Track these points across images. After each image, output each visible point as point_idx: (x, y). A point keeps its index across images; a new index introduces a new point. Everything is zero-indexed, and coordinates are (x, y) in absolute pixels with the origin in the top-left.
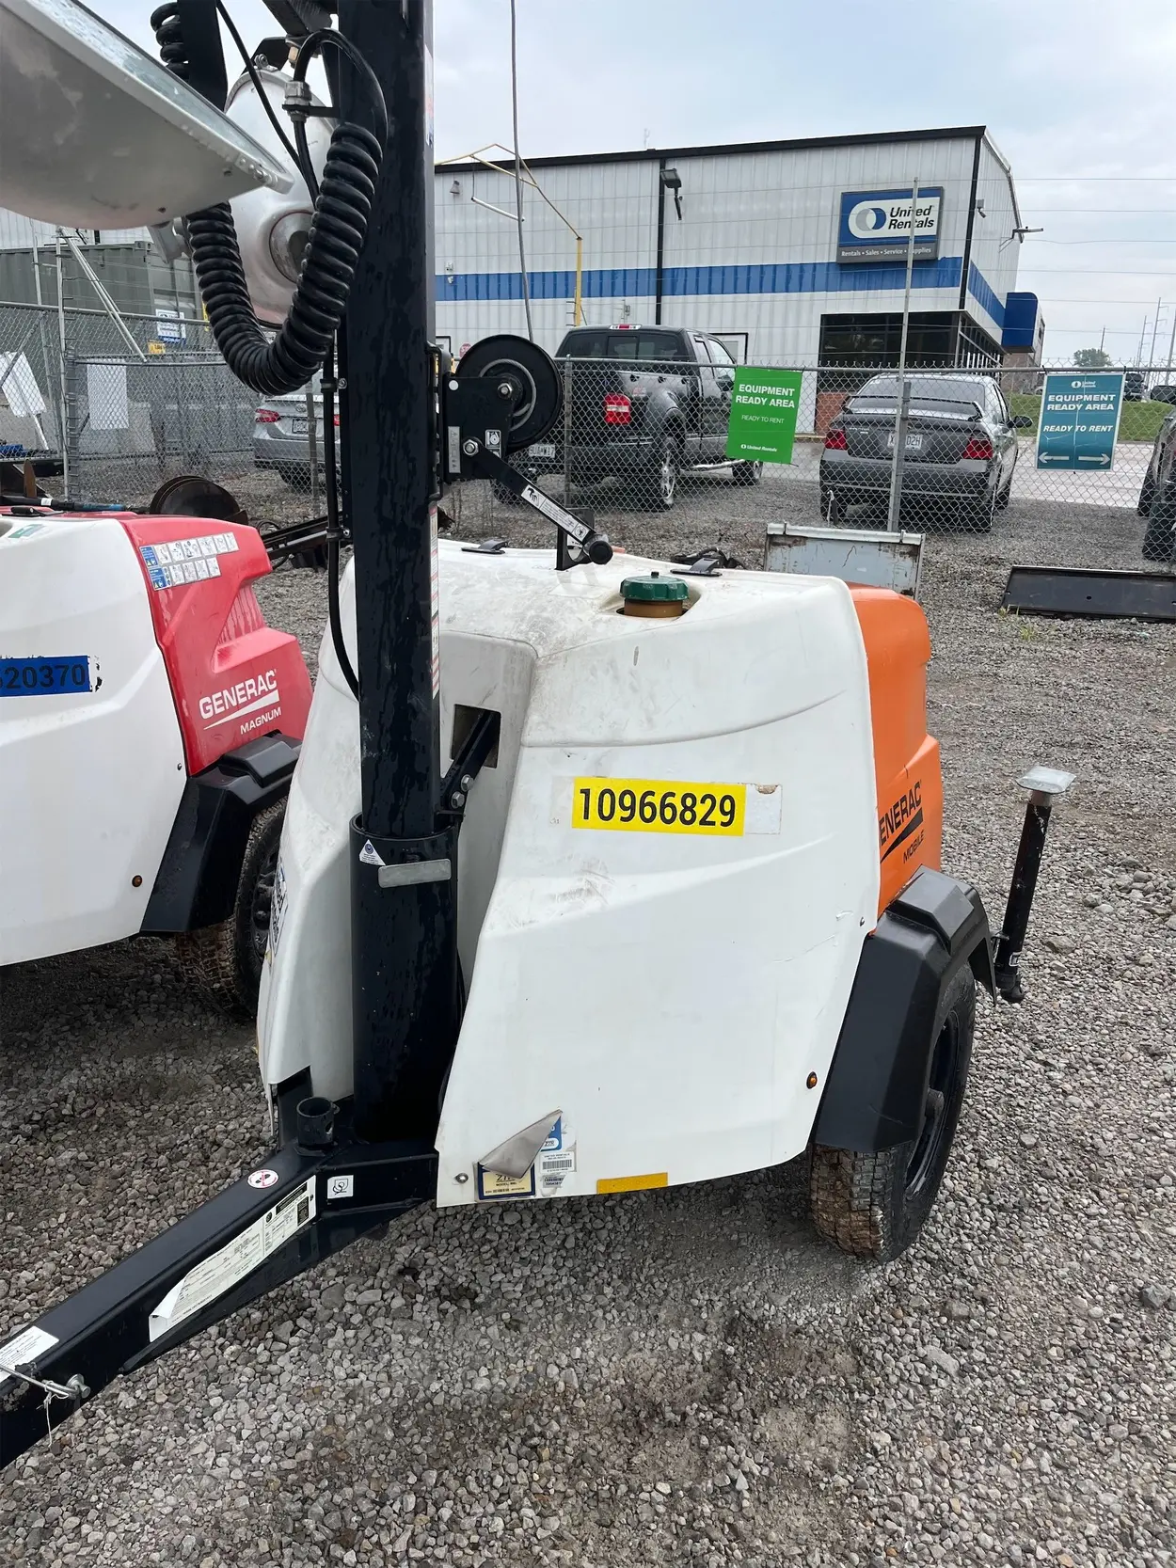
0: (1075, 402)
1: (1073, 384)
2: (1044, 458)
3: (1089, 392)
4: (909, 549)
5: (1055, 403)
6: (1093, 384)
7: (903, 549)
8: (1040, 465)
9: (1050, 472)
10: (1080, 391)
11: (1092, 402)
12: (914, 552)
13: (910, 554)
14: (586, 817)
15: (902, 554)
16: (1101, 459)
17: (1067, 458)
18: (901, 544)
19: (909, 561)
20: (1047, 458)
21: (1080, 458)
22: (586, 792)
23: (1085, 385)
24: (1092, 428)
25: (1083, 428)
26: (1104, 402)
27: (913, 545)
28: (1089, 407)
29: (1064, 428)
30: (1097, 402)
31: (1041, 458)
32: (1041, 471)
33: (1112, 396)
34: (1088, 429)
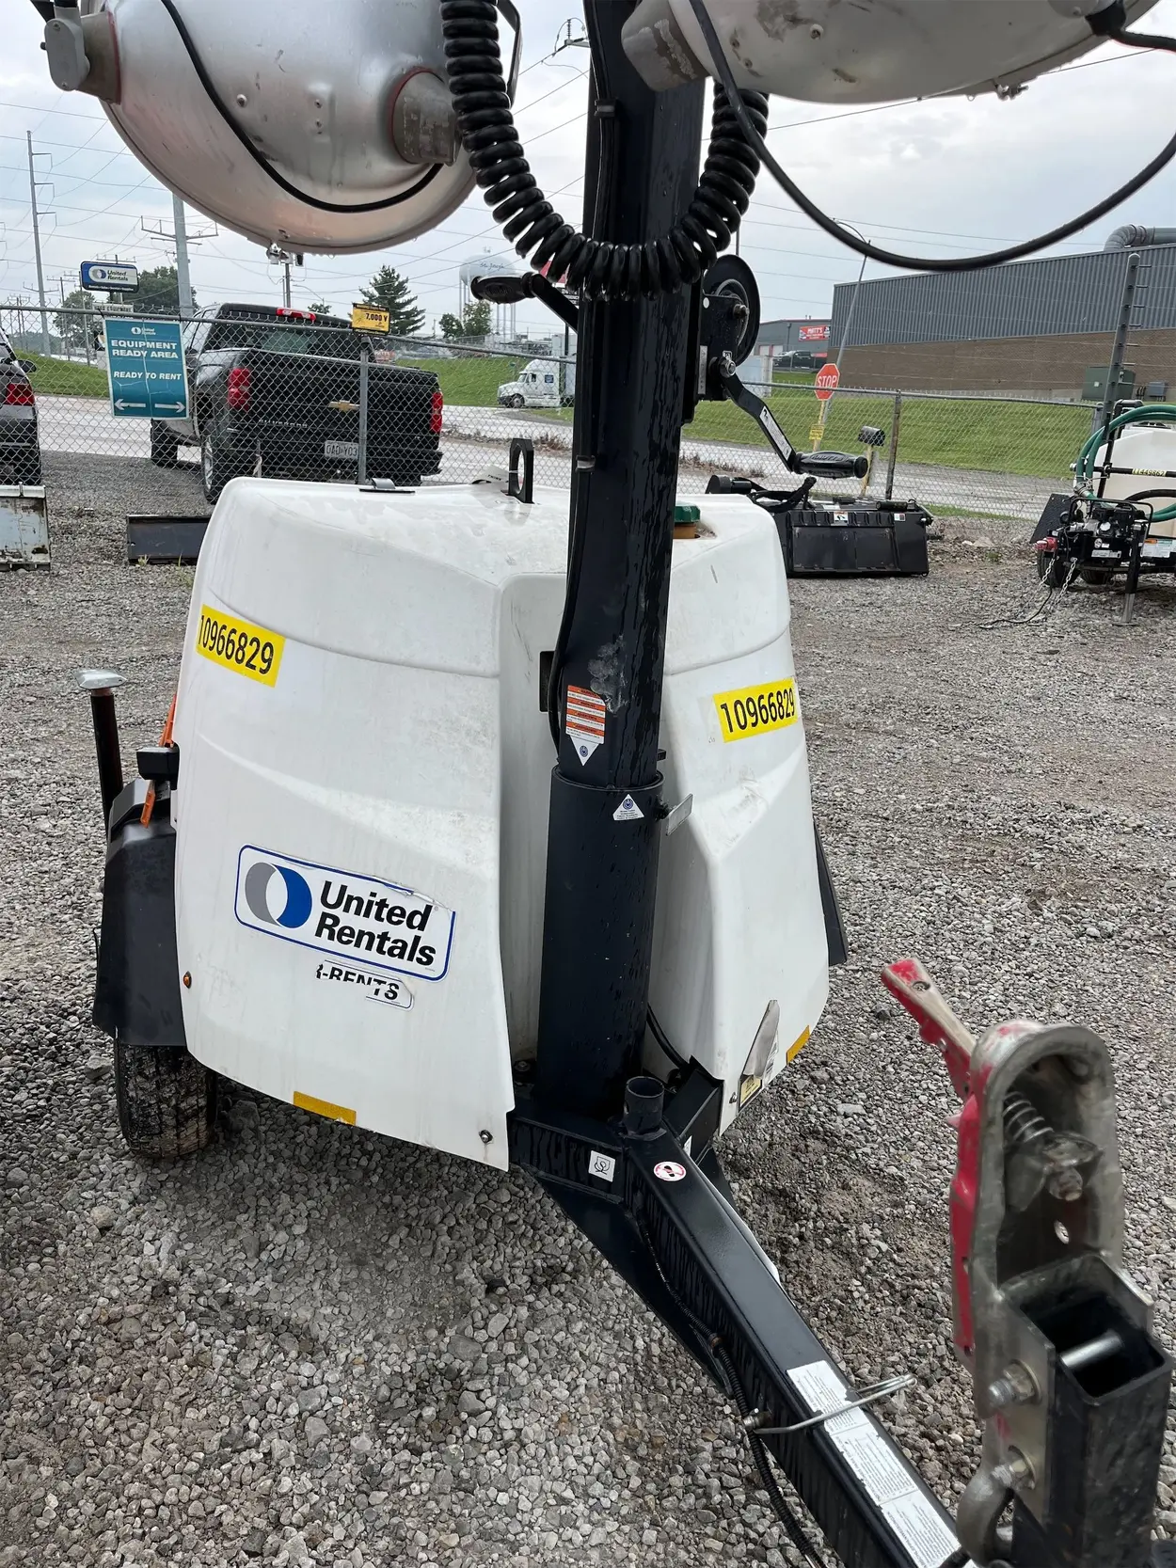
0: (139, 349)
1: (133, 329)
2: (120, 405)
3: (150, 338)
4: (32, 503)
5: (119, 348)
6: (152, 332)
7: (25, 503)
8: (117, 412)
9: (128, 419)
10: (140, 338)
11: (157, 350)
12: (39, 505)
13: (34, 508)
14: (731, 730)
15: (25, 509)
16: (177, 407)
17: (144, 405)
18: (21, 497)
19: (34, 516)
20: (123, 405)
21: (157, 406)
22: (724, 706)
23: (144, 331)
24: (162, 376)
25: (154, 376)
26: (166, 350)
27: (36, 499)
28: (153, 354)
29: (134, 375)
30: (159, 350)
31: (117, 404)
32: (119, 419)
33: (174, 345)
34: (158, 376)
